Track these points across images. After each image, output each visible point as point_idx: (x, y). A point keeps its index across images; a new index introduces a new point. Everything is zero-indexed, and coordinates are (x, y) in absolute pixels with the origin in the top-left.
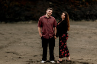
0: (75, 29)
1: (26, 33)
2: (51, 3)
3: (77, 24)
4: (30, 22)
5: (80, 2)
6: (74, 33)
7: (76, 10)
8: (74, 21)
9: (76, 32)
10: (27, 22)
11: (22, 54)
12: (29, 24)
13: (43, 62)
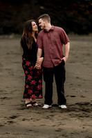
0: (82, 48)
1: (8, 54)
2: (42, 8)
3: (83, 40)
4: (11, 36)
5: (87, 6)
6: (84, 54)
7: (80, 18)
8: (77, 35)
9: (85, 52)
10: (6, 36)
11: (8, 91)
12: (10, 39)
13: (46, 106)
